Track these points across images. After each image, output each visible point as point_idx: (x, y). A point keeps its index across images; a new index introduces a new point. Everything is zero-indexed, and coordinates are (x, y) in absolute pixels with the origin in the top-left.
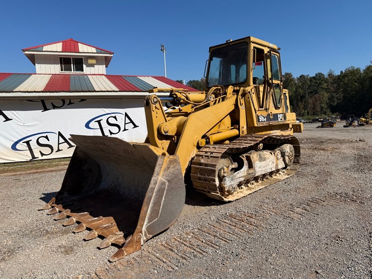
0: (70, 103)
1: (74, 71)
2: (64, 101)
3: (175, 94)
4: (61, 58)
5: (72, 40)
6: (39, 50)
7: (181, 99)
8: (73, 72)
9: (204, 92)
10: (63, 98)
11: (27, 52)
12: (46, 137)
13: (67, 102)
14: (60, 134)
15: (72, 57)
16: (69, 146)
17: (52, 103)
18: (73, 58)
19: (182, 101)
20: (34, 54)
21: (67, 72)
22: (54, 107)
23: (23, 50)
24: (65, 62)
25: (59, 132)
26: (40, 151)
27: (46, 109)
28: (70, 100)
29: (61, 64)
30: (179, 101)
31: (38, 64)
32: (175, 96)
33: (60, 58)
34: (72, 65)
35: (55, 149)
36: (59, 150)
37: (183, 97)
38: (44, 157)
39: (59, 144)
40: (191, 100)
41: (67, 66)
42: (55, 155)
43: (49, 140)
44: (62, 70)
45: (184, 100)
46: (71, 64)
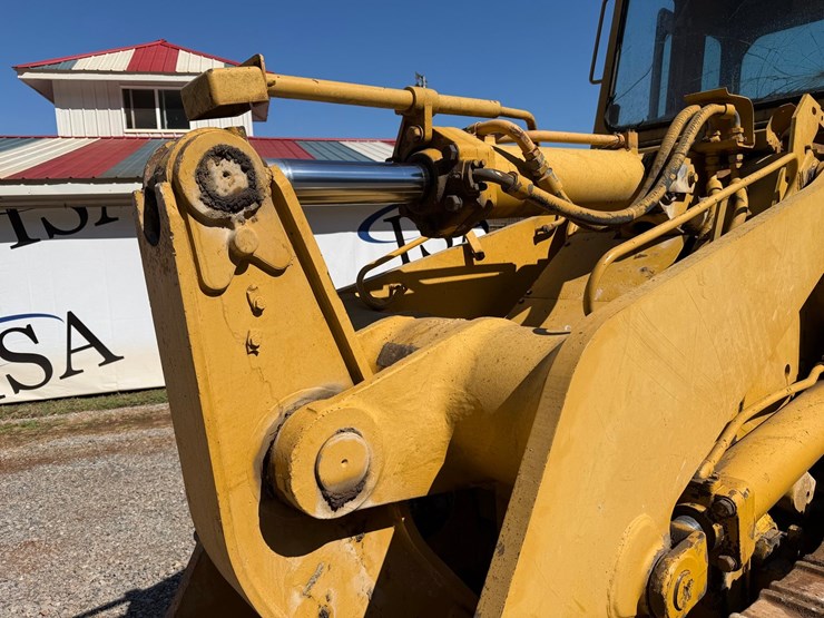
0: (105, 220)
1: (163, 127)
2: (83, 213)
3: (439, 141)
4: (126, 92)
5: (164, 43)
6: (64, 68)
7: (483, 178)
8: (160, 131)
9: (634, 137)
10: (79, 203)
11: (27, 75)
12: (29, 331)
13: (94, 214)
14: (73, 320)
15: (156, 89)
16: (103, 359)
17: (43, 219)
18: (160, 92)
19: (492, 193)
20: (50, 81)
21: (145, 132)
22: (53, 233)
23: (16, 68)
24: (137, 102)
25: (70, 314)
26: (9, 377)
27: (23, 239)
28: (104, 210)
29: (127, 107)
30: (471, 196)
31: (62, 108)
32: (435, 155)
33: (124, 90)
34: (158, 110)
35: (59, 367)
36: (70, 372)
37: (503, 166)
38: (23, 396)
39: (70, 352)
40: (559, 185)
41: (144, 112)
42: (56, 388)
43: (36, 342)
44: (129, 126)
45: (507, 185)
46: (154, 108)
